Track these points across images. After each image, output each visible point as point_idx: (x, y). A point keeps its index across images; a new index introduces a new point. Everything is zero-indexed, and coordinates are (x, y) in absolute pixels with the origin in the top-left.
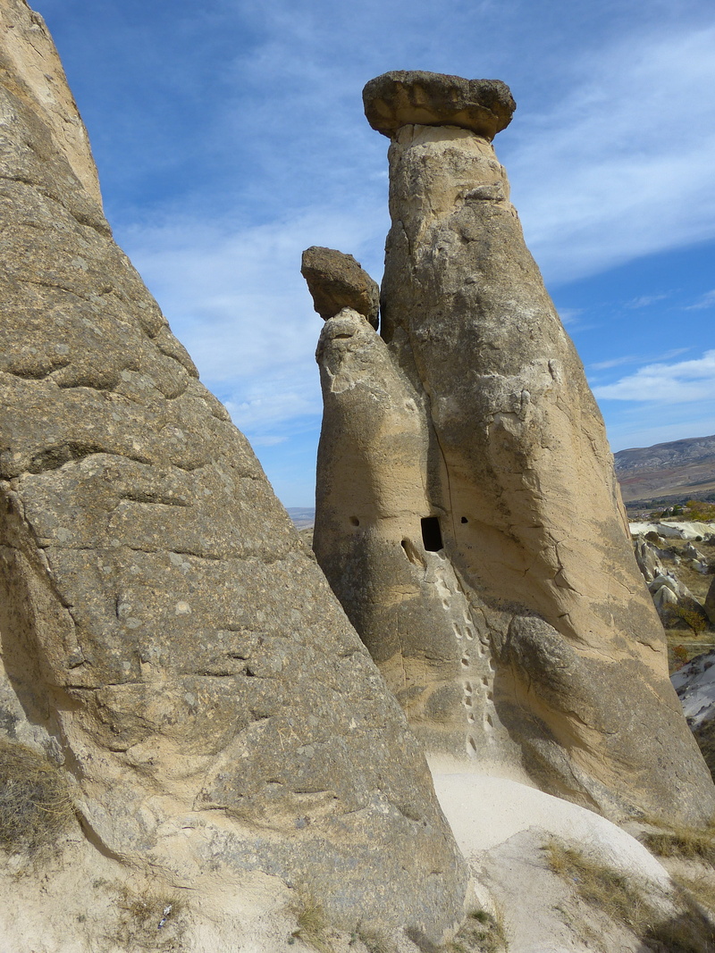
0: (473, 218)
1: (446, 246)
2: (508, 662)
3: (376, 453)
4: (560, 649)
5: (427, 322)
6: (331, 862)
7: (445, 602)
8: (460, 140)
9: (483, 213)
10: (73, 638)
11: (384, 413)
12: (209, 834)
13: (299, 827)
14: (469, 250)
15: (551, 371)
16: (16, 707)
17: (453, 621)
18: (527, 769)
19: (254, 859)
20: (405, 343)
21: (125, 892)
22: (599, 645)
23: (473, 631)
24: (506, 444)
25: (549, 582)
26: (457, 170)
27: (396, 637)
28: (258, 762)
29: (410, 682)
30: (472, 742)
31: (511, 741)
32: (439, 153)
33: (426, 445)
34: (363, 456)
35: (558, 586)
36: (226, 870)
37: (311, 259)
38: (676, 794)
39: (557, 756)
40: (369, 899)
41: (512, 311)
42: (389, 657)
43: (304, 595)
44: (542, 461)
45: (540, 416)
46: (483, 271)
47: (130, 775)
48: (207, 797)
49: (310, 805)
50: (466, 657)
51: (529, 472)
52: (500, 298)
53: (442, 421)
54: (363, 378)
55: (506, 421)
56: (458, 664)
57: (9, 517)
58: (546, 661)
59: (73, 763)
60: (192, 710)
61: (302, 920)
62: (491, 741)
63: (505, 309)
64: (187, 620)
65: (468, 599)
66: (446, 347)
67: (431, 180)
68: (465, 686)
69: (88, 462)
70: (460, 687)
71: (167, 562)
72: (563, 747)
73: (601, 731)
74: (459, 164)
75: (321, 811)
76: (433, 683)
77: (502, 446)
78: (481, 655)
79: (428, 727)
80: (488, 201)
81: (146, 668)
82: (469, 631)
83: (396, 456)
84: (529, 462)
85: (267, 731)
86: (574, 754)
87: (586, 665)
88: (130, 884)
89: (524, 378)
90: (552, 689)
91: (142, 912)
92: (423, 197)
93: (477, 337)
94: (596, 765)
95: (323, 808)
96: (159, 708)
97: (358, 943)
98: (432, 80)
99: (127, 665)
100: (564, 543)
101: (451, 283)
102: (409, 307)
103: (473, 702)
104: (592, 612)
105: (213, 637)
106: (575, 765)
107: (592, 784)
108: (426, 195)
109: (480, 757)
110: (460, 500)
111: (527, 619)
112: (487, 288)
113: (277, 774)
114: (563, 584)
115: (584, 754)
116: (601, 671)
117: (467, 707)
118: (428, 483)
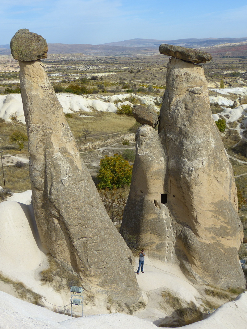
0: (190, 100)
1: (180, 109)
2: (180, 239)
3: (149, 176)
4: (193, 239)
5: (171, 132)
6: (114, 294)
7: (165, 219)
8: (191, 68)
9: (194, 99)
10: (82, 264)
11: (152, 164)
12: (98, 289)
13: (110, 289)
14: (187, 113)
15: (202, 162)
16: (73, 270)
17: (166, 225)
18: (180, 267)
19: (103, 292)
20: (164, 136)
21: (87, 294)
22: (206, 239)
23: (172, 228)
24: (186, 182)
25: (194, 220)
26: (188, 81)
27: (149, 228)
28: (105, 280)
29: (152, 240)
30: (167, 258)
31: (177, 259)
32: (183, 73)
33: (165, 173)
34: (145, 175)
35: (196, 222)
36: (100, 293)
37: (136, 110)
38: (220, 280)
39: (188, 266)
40: (119, 299)
41: (195, 140)
42: (146, 233)
43: (115, 250)
44: (195, 189)
45: (196, 176)
46: (189, 122)
47: (88, 281)
48: (98, 284)
49: (112, 286)
50: (168, 235)
51: (191, 192)
52: (192, 134)
53: (171, 167)
54: (147, 152)
55: (186, 175)
56: (166, 237)
57: (73, 247)
58: (188, 242)
59: (81, 278)
60: (97, 274)
61: (109, 300)
62: (172, 258)
63: (193, 138)
64: (96, 262)
65: (172, 219)
66: (175, 144)
67: (178, 85)
68: (167, 243)
69: (84, 239)
70: (165, 243)
71: (94, 253)
72: (190, 264)
73: (200, 262)
74: (189, 79)
75: (113, 287)
76: (158, 241)
77: (185, 182)
78: (173, 235)
79: (155, 252)
80: (196, 94)
81: (91, 269)
82: (171, 228)
83: (155, 177)
84: (191, 189)
85: (106, 276)
86: (193, 266)
87: (200, 244)
88: (88, 293)
89: (193, 164)
90: (189, 249)
91: (89, 297)
92: (175, 89)
93: (183, 146)
94: (198, 270)
95: (114, 286)
96: (92, 274)
97: (117, 304)
98: (182, 51)
99: (89, 268)
100: (199, 211)
101: (179, 123)
102: (167, 124)
103: (168, 248)
104: (205, 230)
105: (100, 263)
106: (192, 269)
107: (196, 275)
108: (176, 89)
109: (168, 262)
110: (173, 191)
111: (187, 228)
112: (189, 129)
113: (107, 282)
114: (197, 222)
115: (195, 267)
116: (205, 246)
117: (167, 249)
118: (164, 184)
